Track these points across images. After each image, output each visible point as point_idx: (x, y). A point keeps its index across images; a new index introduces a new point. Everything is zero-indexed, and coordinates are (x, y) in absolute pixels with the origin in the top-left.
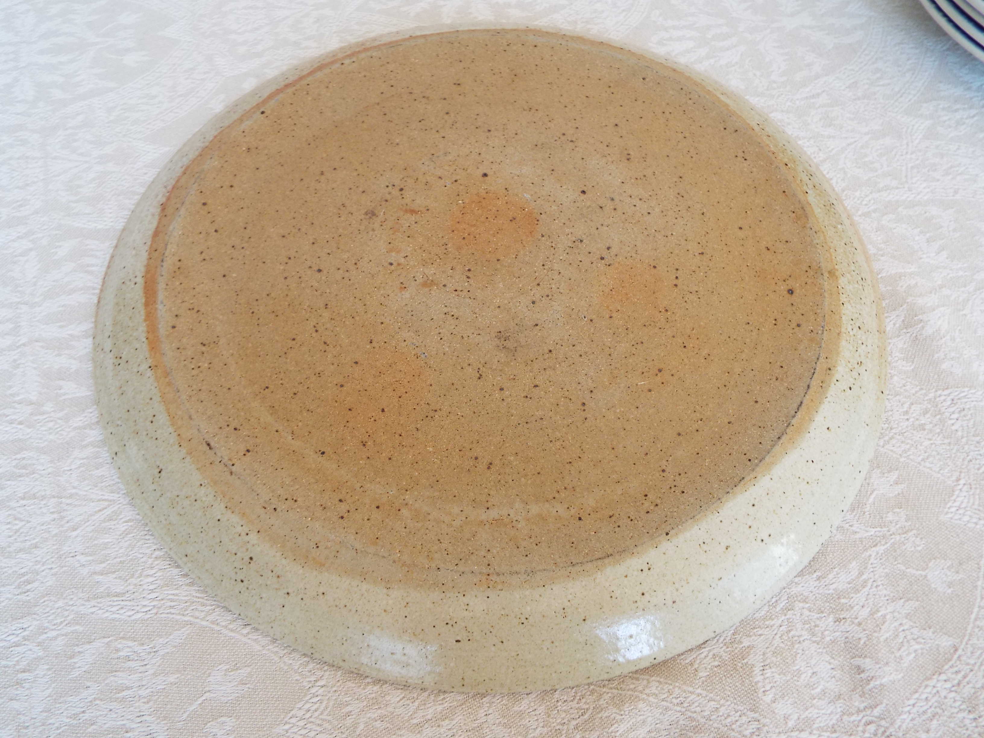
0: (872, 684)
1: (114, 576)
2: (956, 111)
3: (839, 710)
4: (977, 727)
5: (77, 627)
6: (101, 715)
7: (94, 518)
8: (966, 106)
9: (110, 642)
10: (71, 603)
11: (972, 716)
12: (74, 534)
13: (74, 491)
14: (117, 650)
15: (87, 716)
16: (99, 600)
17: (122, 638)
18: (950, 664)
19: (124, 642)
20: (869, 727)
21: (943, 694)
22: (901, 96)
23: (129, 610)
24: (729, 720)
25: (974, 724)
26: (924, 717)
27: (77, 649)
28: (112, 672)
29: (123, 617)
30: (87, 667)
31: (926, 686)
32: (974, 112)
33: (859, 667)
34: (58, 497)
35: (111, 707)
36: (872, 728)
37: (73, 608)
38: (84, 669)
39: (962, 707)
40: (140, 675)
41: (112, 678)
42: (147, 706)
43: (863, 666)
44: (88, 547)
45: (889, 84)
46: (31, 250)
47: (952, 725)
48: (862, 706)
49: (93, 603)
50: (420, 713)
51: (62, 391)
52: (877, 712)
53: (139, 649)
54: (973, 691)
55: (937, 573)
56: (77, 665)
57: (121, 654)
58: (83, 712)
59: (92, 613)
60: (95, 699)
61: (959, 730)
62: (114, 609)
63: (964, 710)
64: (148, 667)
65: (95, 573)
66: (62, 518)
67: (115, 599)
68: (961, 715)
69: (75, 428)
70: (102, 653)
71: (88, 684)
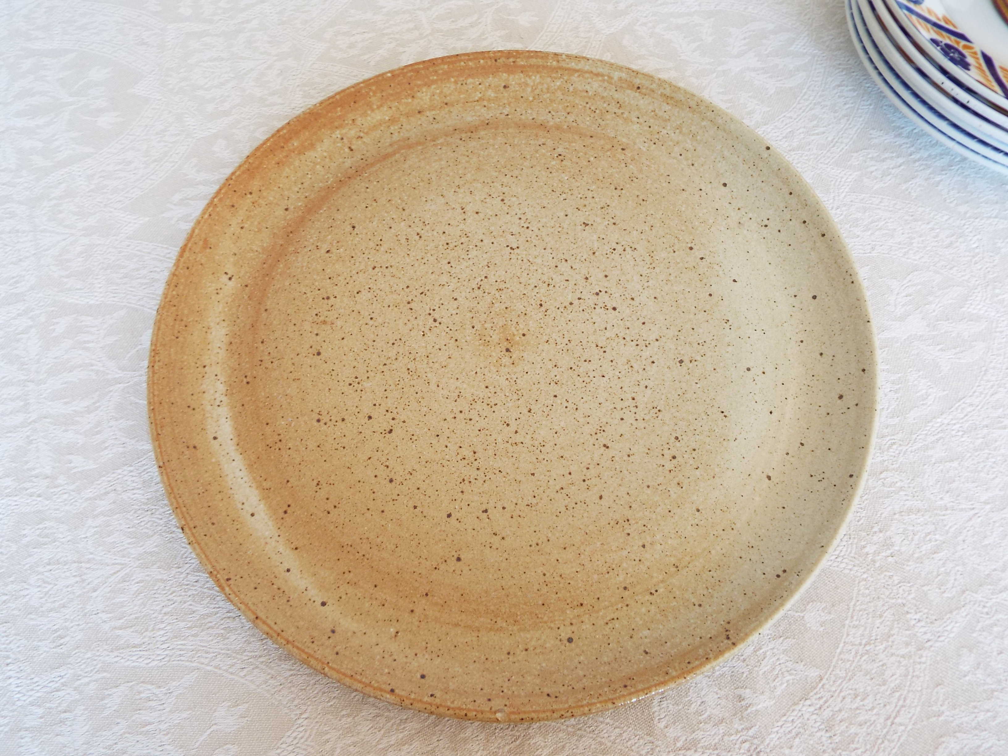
0: (749, 710)
1: (132, 630)
2: (884, 160)
3: (721, 731)
4: (831, 743)
5: (105, 674)
6: (130, 746)
7: (110, 580)
8: (894, 155)
9: (133, 685)
10: (98, 654)
11: (828, 735)
12: (95, 594)
13: (91, 556)
14: (140, 693)
15: (119, 746)
16: (121, 651)
17: (142, 682)
18: (815, 691)
19: (144, 685)
20: (744, 745)
21: (806, 716)
22: (834, 146)
23: (146, 659)
24: (629, 743)
25: (829, 741)
26: (789, 736)
27: (107, 692)
28: (136, 710)
29: (141, 665)
30: (116, 707)
31: (793, 710)
32: (901, 160)
33: (740, 696)
34: (78, 562)
35: (138, 739)
36: (747, 745)
37: (100, 658)
38: (114, 709)
39: (821, 727)
40: (159, 712)
41: (137, 716)
42: (167, 737)
43: (743, 695)
44: (107, 606)
45: (824, 133)
46: (31, 327)
47: (811, 742)
48: (740, 729)
49: (116, 653)
50: (385, 740)
51: (72, 465)
52: (751, 733)
53: (157, 691)
54: (831, 713)
55: (812, 614)
56: (108, 706)
57: (142, 695)
58: (116, 744)
59: (116, 662)
60: (124, 733)
61: (817, 746)
62: (134, 658)
63: (823, 730)
64: (165, 705)
65: (115, 628)
66: (83, 581)
67: (134, 650)
68: (819, 734)
69: (87, 499)
70: (127, 695)
71: (119, 721)
